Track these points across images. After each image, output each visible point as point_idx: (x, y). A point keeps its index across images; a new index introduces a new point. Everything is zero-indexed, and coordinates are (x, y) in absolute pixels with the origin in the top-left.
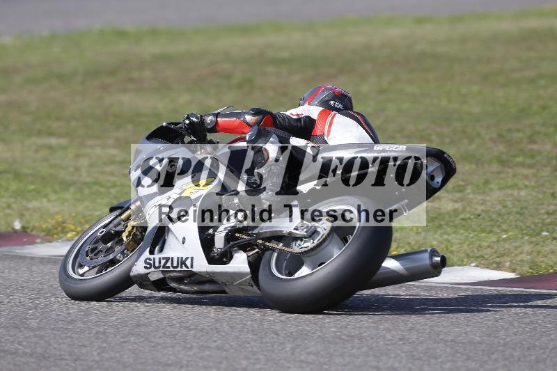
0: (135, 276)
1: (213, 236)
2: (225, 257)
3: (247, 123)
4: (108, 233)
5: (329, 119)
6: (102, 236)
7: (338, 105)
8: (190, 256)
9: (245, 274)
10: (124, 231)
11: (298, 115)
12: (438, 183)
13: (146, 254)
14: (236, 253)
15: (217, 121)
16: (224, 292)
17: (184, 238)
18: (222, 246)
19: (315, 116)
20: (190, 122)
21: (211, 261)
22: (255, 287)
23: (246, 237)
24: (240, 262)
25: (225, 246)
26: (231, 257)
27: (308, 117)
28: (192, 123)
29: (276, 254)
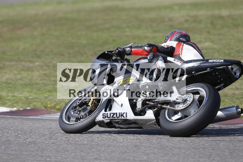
0: (98, 122)
1: (136, 103)
2: (142, 112)
3: (146, 51)
4: (82, 103)
5: (181, 47)
6: (79, 104)
7: (184, 40)
8: (126, 112)
9: (153, 120)
10: (90, 101)
11: (167, 46)
12: (238, 76)
13: (103, 112)
14: (148, 110)
15: (131, 50)
16: (141, 128)
17: (122, 104)
18: (140, 107)
19: (174, 46)
20: (118, 51)
21: (136, 114)
22: (157, 125)
23: (152, 103)
24: (150, 115)
25: (142, 108)
26: (145, 113)
27: (172, 47)
28: (119, 51)
29: (167, 111)
